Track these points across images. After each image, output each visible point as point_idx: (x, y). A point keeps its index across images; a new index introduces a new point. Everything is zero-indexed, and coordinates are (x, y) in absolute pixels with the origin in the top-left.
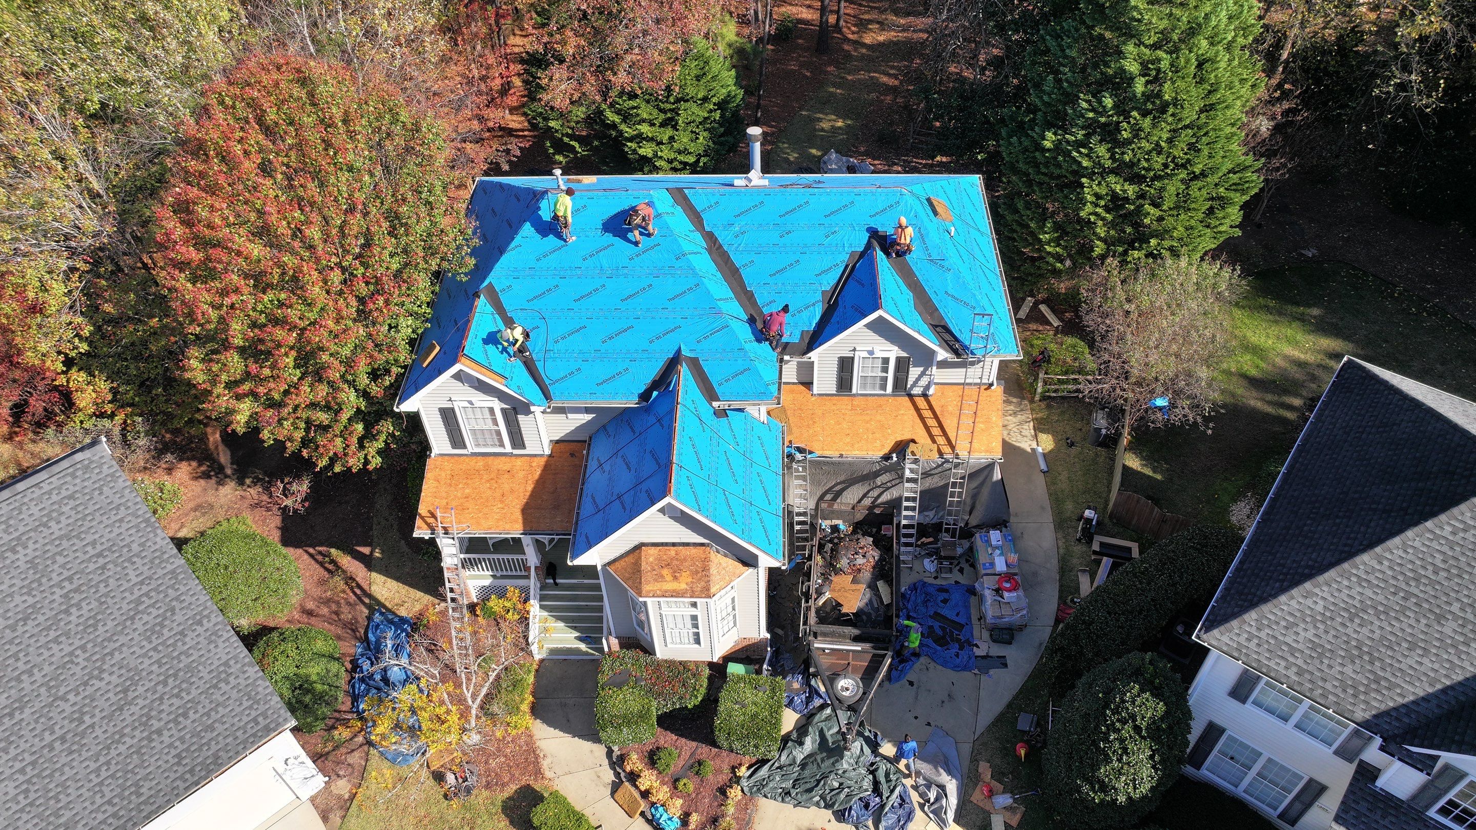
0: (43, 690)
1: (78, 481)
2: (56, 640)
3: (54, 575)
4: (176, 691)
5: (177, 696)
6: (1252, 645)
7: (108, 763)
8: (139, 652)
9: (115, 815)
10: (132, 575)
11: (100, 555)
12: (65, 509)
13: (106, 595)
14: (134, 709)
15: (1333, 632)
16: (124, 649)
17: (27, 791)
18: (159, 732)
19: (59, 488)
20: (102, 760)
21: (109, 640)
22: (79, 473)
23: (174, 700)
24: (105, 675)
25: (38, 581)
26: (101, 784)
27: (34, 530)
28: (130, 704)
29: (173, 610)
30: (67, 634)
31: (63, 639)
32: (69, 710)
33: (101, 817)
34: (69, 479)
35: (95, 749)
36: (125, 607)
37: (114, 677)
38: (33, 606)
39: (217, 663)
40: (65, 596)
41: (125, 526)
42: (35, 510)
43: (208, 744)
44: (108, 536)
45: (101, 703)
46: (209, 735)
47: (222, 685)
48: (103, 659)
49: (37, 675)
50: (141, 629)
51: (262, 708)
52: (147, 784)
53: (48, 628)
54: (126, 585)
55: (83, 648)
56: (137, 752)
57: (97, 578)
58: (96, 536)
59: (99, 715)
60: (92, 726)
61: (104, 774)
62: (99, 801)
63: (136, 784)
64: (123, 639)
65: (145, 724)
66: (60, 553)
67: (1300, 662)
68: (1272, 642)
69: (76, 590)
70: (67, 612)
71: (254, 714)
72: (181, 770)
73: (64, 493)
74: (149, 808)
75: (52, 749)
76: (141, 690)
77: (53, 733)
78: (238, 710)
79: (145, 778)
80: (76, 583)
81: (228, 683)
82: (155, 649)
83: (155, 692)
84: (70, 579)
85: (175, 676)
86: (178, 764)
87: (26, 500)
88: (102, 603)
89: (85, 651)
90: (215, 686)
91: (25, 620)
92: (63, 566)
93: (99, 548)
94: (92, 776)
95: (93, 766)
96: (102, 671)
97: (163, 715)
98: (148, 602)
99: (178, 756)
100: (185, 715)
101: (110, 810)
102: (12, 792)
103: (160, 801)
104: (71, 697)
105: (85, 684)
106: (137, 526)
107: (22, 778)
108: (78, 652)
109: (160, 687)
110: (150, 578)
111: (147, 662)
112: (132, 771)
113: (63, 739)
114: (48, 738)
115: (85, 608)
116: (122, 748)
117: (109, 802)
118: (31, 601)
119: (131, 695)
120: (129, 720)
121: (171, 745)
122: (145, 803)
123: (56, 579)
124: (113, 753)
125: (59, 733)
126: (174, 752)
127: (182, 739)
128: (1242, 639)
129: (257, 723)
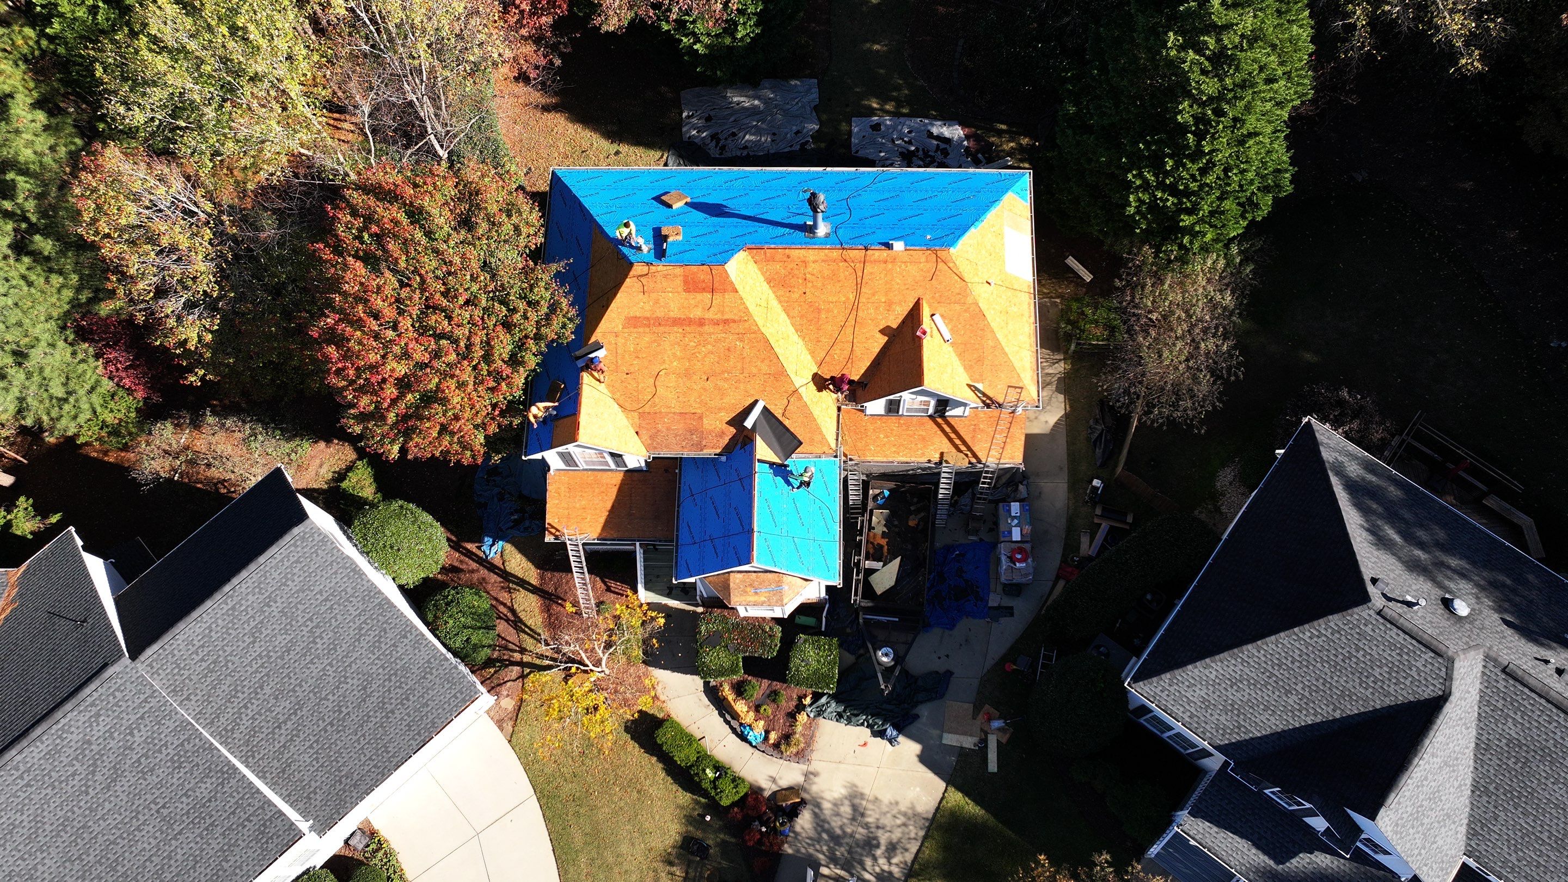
0: (311, 695)
1: (299, 549)
2: (311, 662)
3: (299, 618)
4: (398, 684)
5: (400, 687)
6: (1164, 695)
7: (364, 735)
8: (368, 662)
9: (375, 766)
10: (352, 610)
11: (326, 600)
12: (295, 571)
13: (337, 627)
14: (372, 699)
15: (1218, 693)
16: (358, 661)
17: (317, 759)
18: (392, 712)
19: (288, 556)
20: (359, 734)
21: (346, 656)
22: (299, 543)
23: (398, 690)
24: (349, 680)
25: (290, 623)
26: (362, 748)
27: (279, 589)
28: (369, 696)
29: (385, 630)
30: (318, 657)
31: (316, 660)
32: (331, 706)
33: (367, 768)
34: (292, 548)
35: (353, 728)
36: (352, 633)
37: (355, 680)
38: (290, 641)
39: (422, 662)
40: (310, 631)
41: (339, 576)
42: (275, 575)
43: (426, 715)
44: (329, 586)
45: (351, 698)
46: (426, 710)
47: (428, 676)
48: (345, 670)
49: (305, 686)
50: (366, 646)
51: (458, 688)
52: (392, 745)
53: (305, 655)
54: (349, 618)
55: (330, 664)
56: (381, 726)
57: (329, 616)
58: (321, 587)
59: (351, 707)
60: (348, 713)
61: (363, 743)
62: (363, 759)
63: (384, 746)
64: (355, 655)
65: (382, 708)
66: (300, 603)
67: (1193, 710)
68: (1177, 694)
69: (317, 626)
70: (314, 642)
71: (453, 692)
72: (412, 733)
73: (292, 560)
74: (395, 760)
75: (326, 731)
76: (374, 686)
77: (324, 721)
78: (442, 691)
79: (390, 741)
80: (315, 622)
81: (432, 674)
82: (378, 658)
83: (384, 687)
84: (311, 619)
85: (396, 674)
86: (409, 730)
87: (267, 569)
88: (336, 633)
89: (332, 667)
90: (424, 677)
91: (288, 651)
92: (304, 611)
93: (325, 595)
94: (356, 744)
95: (355, 738)
96: (346, 678)
97: (393, 701)
98: (367, 627)
99: (408, 725)
100: (408, 700)
101: (372, 764)
102: (308, 761)
103: (403, 754)
104: (330, 697)
105: (338, 687)
106: (347, 575)
107: (312, 751)
108: (328, 668)
109: (387, 683)
110: (365, 611)
111: (375, 668)
112: (380, 738)
113: (331, 724)
114: (322, 725)
115: (326, 638)
116: (370, 725)
117: (370, 759)
118: (289, 638)
119: (369, 691)
120: (371, 707)
121: (402, 719)
122: (393, 756)
123: (301, 621)
124: (366, 728)
125: (328, 721)
126: (405, 723)
127: (408, 715)
128: (1158, 691)
129: (457, 698)
